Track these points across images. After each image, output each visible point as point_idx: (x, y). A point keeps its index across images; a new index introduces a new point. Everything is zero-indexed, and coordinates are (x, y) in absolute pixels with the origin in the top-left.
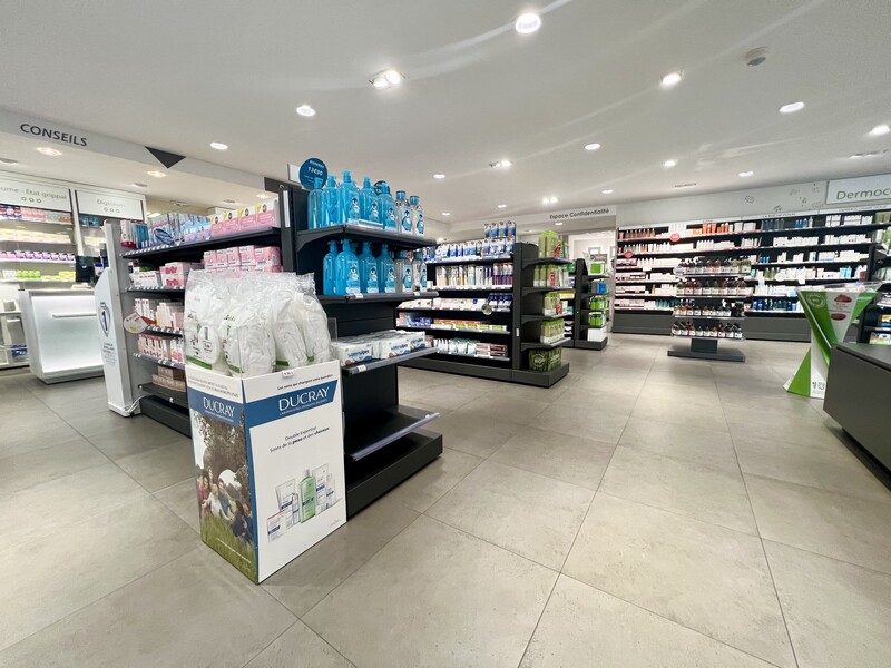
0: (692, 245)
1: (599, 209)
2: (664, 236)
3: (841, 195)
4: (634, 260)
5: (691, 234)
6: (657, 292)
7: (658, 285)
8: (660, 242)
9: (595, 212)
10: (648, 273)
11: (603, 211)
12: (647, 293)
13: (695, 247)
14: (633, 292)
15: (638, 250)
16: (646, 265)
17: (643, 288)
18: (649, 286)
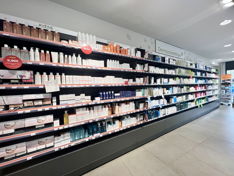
0: (102, 62)
5: (99, 49)
6: (72, 121)
7: (72, 111)
10: (56, 95)
12: (57, 125)
13: (105, 65)
14: (33, 128)
17: (49, 118)
18: (59, 114)
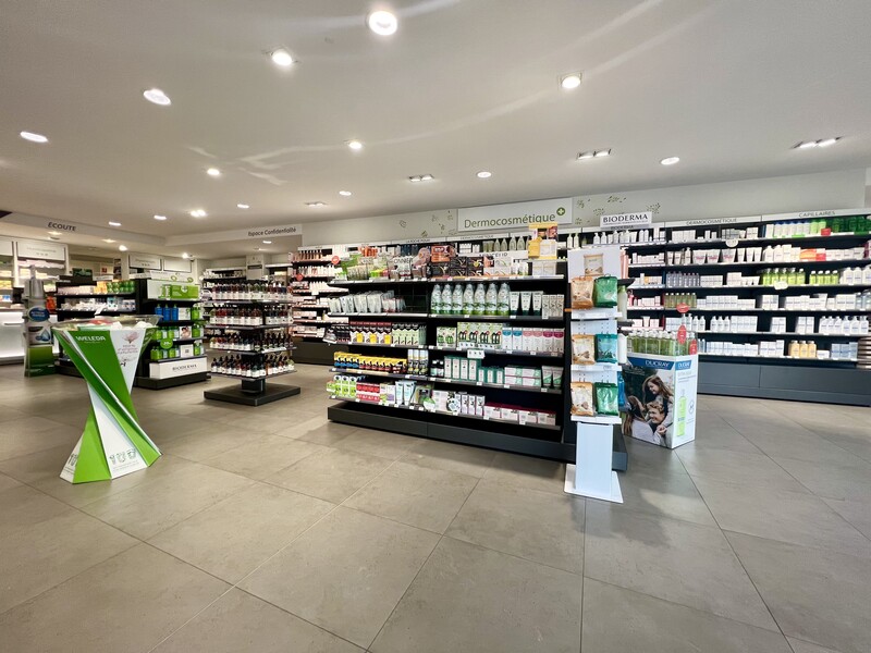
1: (288, 227)
2: (328, 258)
3: (468, 223)
4: (306, 283)
6: (327, 318)
7: (327, 310)
8: (325, 264)
9: (285, 231)
10: (318, 297)
11: (289, 231)
12: (319, 320)
14: (307, 318)
15: (310, 272)
16: (316, 288)
17: (314, 314)
18: (321, 311)
